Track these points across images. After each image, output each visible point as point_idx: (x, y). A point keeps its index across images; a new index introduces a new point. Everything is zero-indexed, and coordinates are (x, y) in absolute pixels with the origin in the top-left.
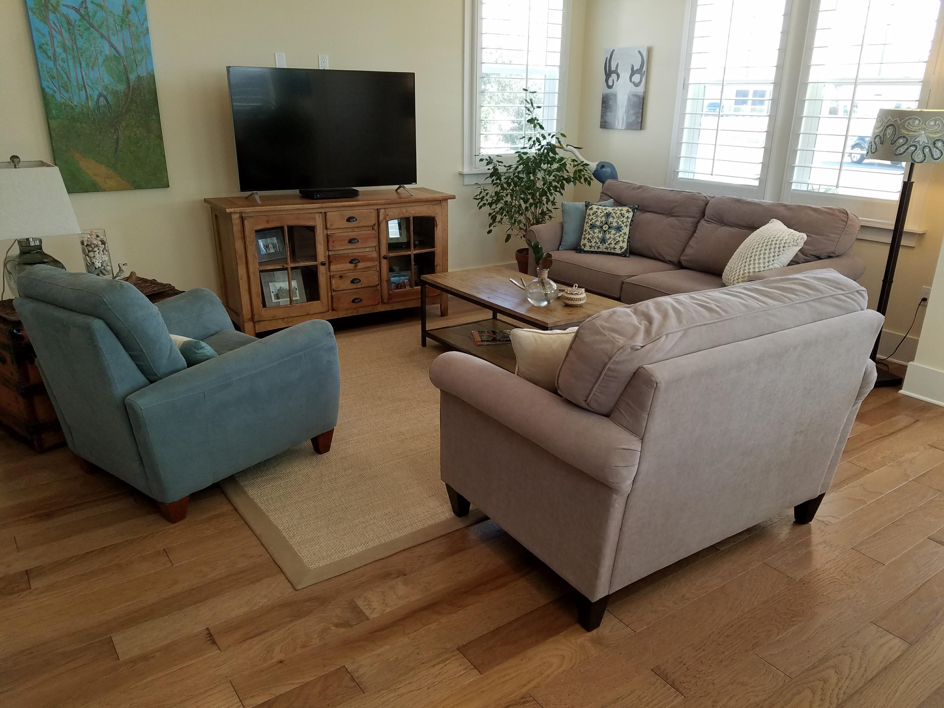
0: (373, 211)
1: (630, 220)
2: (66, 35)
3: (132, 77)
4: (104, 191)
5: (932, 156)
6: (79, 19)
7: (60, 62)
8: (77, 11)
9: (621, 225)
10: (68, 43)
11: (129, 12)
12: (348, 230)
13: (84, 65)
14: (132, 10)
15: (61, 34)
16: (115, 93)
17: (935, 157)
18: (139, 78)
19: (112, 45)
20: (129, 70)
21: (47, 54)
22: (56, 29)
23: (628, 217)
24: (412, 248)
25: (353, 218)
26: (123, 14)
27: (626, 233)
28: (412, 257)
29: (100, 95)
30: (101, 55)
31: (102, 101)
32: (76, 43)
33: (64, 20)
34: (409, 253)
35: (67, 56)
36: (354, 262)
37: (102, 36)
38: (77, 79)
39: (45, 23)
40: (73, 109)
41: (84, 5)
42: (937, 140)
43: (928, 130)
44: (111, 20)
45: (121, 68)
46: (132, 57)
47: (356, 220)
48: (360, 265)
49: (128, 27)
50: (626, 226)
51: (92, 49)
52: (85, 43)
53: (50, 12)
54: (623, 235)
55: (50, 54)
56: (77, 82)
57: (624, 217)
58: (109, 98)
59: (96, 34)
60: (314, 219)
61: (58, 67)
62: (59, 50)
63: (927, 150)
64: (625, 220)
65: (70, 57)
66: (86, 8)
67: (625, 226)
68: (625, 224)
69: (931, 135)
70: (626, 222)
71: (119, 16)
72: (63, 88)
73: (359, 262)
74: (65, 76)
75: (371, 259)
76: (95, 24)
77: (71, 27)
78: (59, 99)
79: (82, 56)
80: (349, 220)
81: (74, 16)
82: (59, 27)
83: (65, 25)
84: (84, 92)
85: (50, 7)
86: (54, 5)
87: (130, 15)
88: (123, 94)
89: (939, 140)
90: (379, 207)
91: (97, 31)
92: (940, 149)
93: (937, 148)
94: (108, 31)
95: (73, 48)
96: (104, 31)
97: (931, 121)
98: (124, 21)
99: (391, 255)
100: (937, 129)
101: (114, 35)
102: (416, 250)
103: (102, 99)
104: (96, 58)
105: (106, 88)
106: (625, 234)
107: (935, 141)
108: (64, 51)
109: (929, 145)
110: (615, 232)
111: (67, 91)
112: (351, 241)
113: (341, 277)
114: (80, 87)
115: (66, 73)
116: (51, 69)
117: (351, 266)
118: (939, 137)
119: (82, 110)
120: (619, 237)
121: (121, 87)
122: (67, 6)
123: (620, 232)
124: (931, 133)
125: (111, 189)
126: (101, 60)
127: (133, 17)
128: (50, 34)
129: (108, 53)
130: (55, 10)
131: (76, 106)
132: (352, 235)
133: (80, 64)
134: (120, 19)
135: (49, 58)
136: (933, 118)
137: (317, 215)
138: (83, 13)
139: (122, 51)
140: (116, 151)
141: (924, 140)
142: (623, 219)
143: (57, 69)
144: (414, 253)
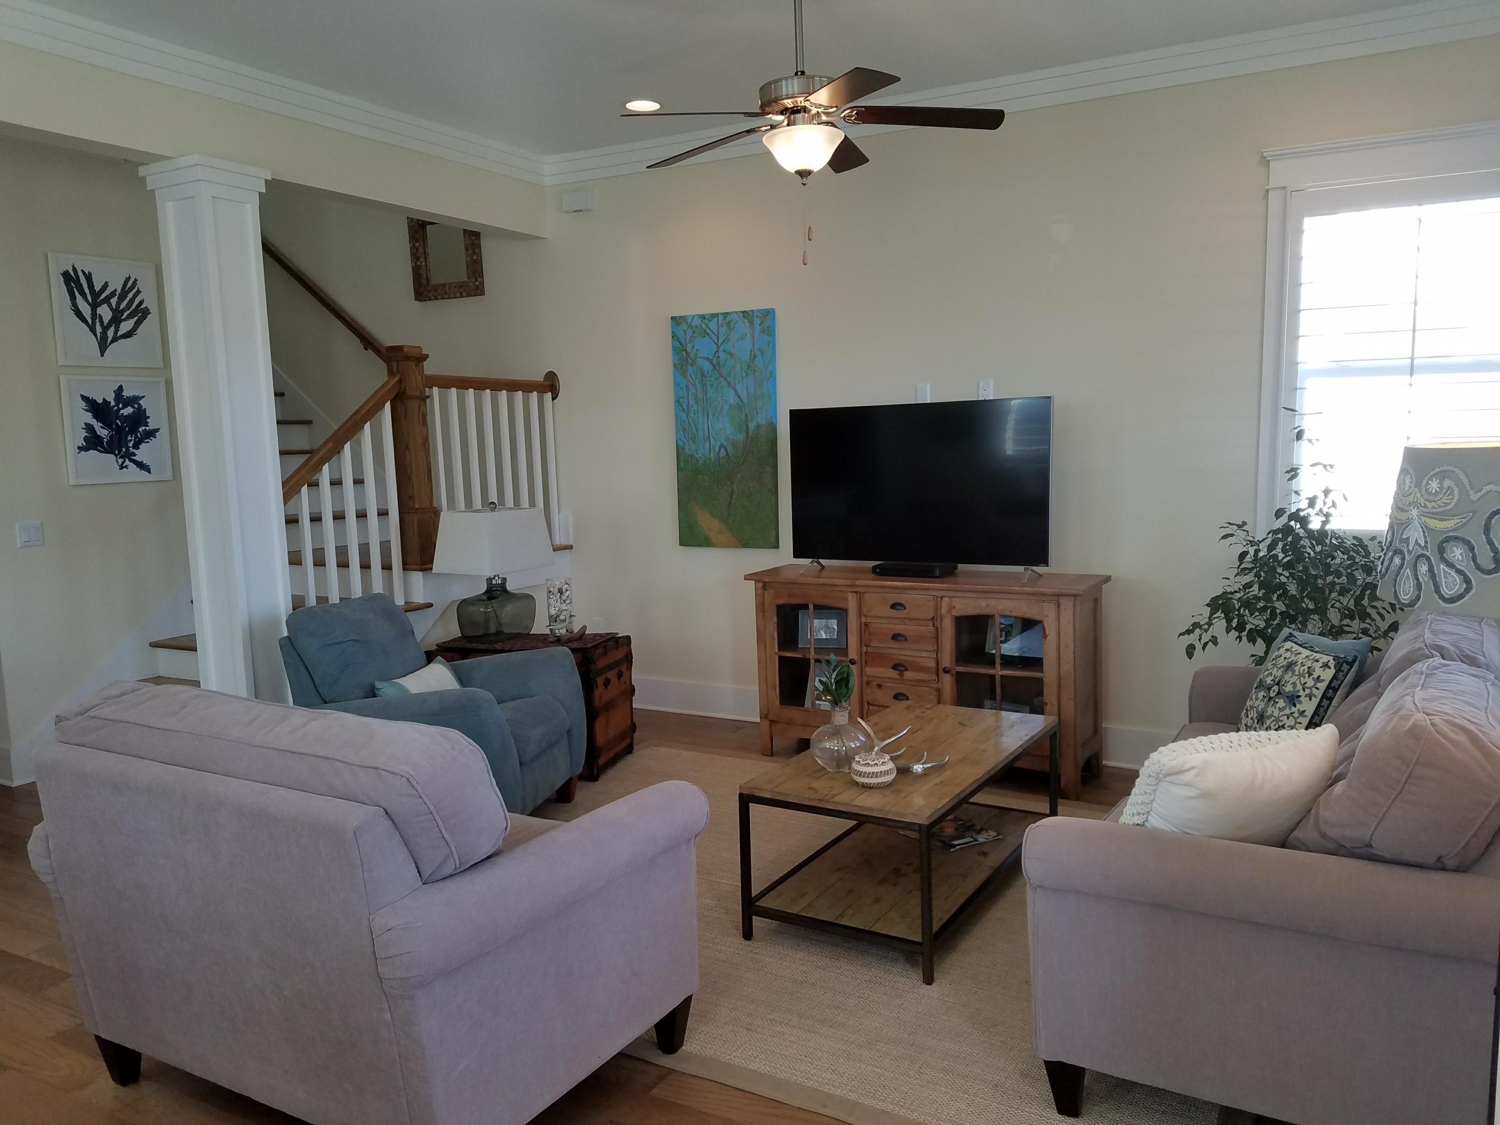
0: (932, 599)
1: (1322, 686)
2: (699, 386)
3: (752, 426)
4: (715, 546)
5: (1437, 590)
6: (711, 369)
7: (691, 414)
8: (710, 361)
9: (1299, 691)
10: (700, 395)
11: (755, 357)
12: (896, 621)
13: (711, 414)
14: (759, 353)
15: (695, 386)
16: (735, 444)
17: (1446, 592)
18: (758, 427)
19: (737, 394)
20: (749, 418)
21: (682, 407)
22: (691, 380)
23: (1319, 677)
24: (998, 666)
25: (901, 605)
26: (750, 359)
27: (1304, 711)
28: (998, 679)
29: (721, 446)
30: (726, 404)
31: (723, 453)
32: (706, 395)
33: (699, 372)
34: (991, 671)
35: (698, 408)
36: (900, 668)
37: (729, 384)
38: (704, 429)
39: (684, 376)
40: (697, 460)
41: (717, 355)
42: (1448, 540)
43: (1425, 506)
44: (738, 367)
45: (743, 417)
46: (754, 404)
47: (905, 609)
48: (908, 675)
49: (753, 372)
50: (1310, 697)
51: (719, 399)
52: (713, 393)
53: (689, 366)
54: (1296, 715)
55: (685, 407)
56: (704, 434)
57: (1311, 677)
58: (730, 449)
59: (724, 383)
60: (846, 599)
61: (690, 420)
62: (692, 402)
63: (1423, 568)
64: (1310, 682)
65: (700, 408)
66: (718, 357)
67: (1306, 696)
68: (1308, 691)
69: (1433, 524)
70: (1311, 688)
71: (746, 362)
72: (692, 439)
73: (907, 670)
74: (694, 428)
75: (926, 670)
76: (724, 373)
77: (704, 379)
78: (687, 451)
79: (710, 407)
80: (894, 606)
81: (707, 366)
82: (694, 379)
83: (699, 376)
84: (708, 443)
85: (690, 361)
86: (693, 358)
87: (756, 359)
88: (741, 445)
89: (1456, 538)
90: (940, 594)
91: (726, 379)
92: (1458, 567)
93: (1450, 565)
94: (735, 378)
95: (703, 400)
96: (731, 380)
97: (1431, 478)
98: (750, 367)
99: (960, 669)
100: (1446, 504)
101: (739, 382)
102: (1004, 670)
103: (723, 449)
104: (722, 408)
105: (727, 439)
106: (1302, 713)
107: (1443, 542)
108: (696, 403)
109: (1428, 554)
110: (1284, 705)
111: (694, 443)
112: (896, 637)
113: (879, 686)
114: (706, 438)
115: (695, 424)
116: (684, 421)
117: (893, 674)
118: (1455, 530)
119: (705, 461)
120: (1288, 718)
121: (741, 437)
122: (704, 358)
123: (1293, 707)
124: (1434, 515)
125: (721, 546)
126: (726, 408)
127: (759, 362)
128: (687, 386)
129: (732, 402)
130: (693, 363)
131: (700, 458)
132: (899, 628)
133: (708, 415)
134: (746, 364)
135: (684, 410)
136: (1437, 470)
137: (850, 594)
138: (715, 363)
139: (744, 396)
140: (730, 504)
141: (1416, 535)
142: (1307, 680)
143: (688, 421)
144: (1000, 673)
